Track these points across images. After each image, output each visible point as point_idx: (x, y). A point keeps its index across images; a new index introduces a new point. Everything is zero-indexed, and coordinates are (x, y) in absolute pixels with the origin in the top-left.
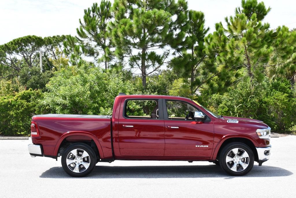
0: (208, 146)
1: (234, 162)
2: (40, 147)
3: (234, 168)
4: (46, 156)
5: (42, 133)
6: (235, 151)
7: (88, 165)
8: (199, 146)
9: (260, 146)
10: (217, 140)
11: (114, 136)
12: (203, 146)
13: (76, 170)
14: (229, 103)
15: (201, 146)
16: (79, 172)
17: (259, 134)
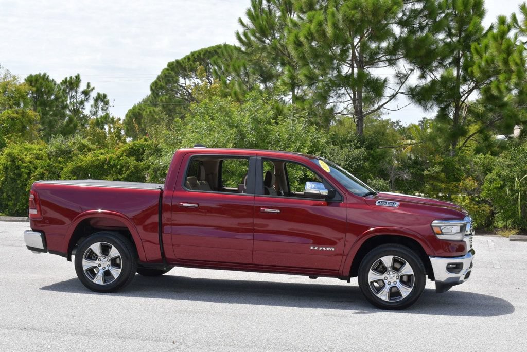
0: (333, 249)
1: (386, 282)
2: (42, 236)
3: (385, 293)
4: (52, 252)
5: (46, 212)
6: (387, 260)
7: (117, 272)
8: (316, 248)
9: (437, 255)
10: (351, 238)
11: (164, 221)
12: (324, 249)
13: (98, 280)
14: (505, 173)
15: (321, 248)
16: (102, 283)
17: (436, 230)
